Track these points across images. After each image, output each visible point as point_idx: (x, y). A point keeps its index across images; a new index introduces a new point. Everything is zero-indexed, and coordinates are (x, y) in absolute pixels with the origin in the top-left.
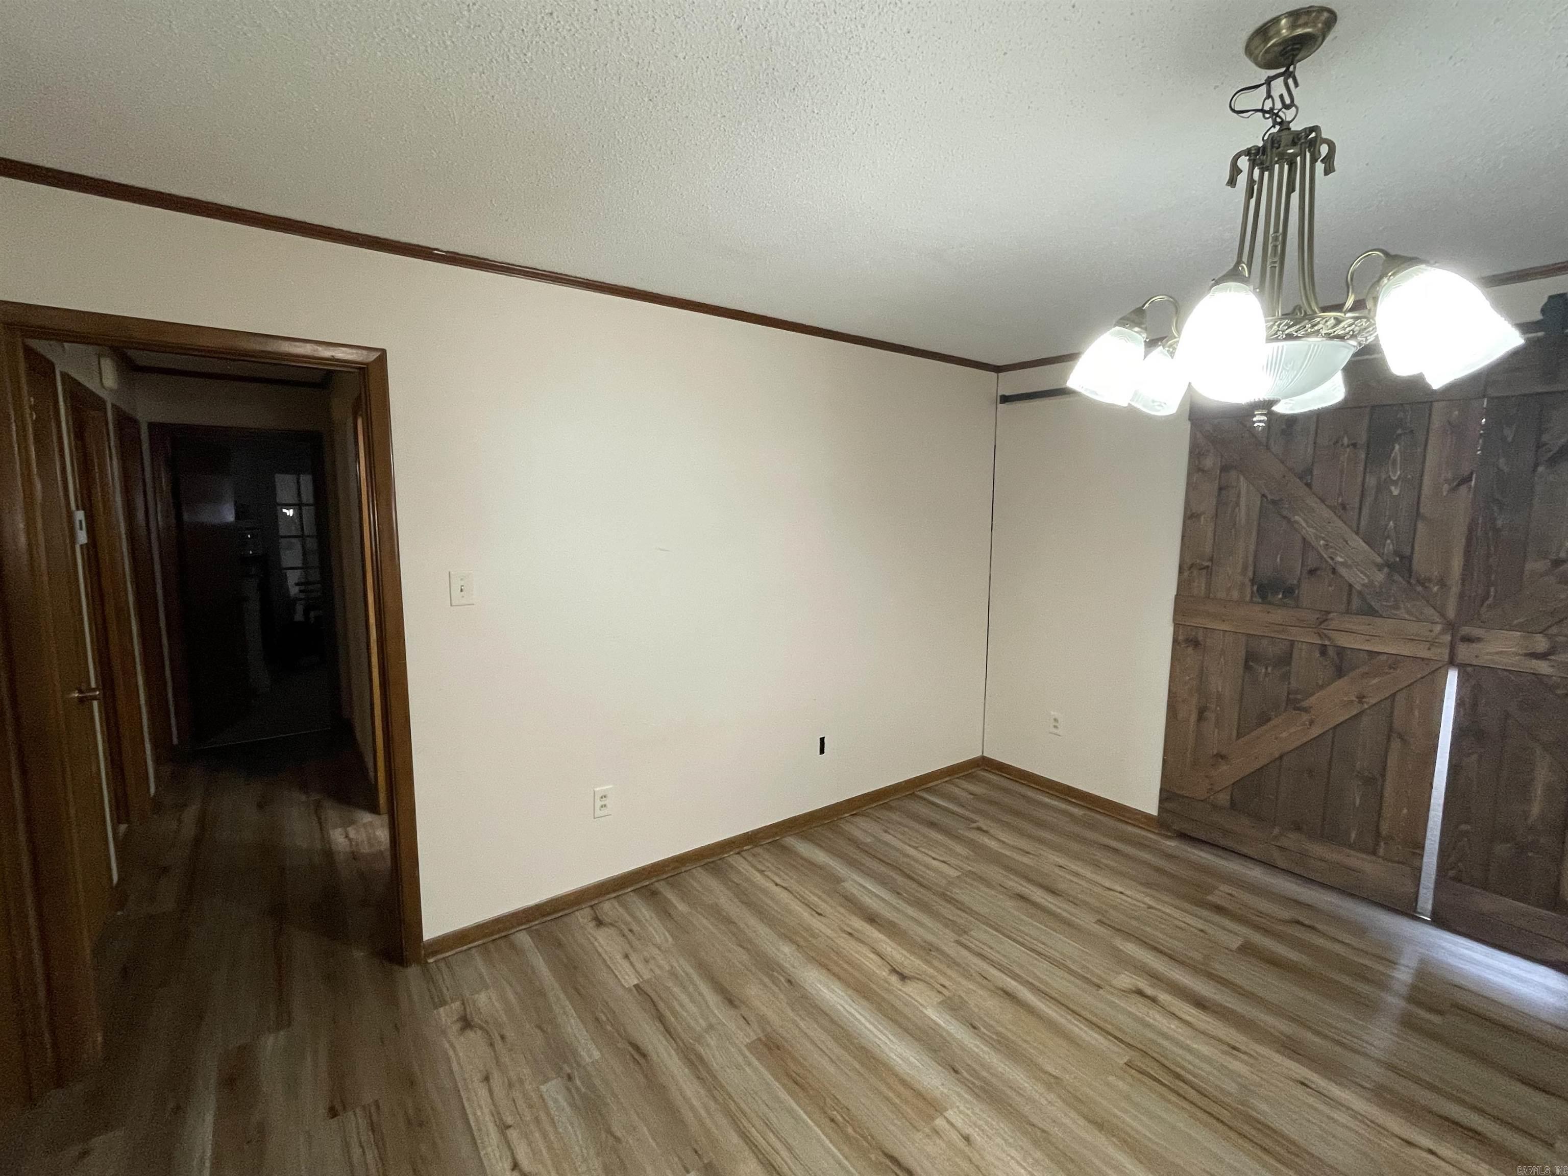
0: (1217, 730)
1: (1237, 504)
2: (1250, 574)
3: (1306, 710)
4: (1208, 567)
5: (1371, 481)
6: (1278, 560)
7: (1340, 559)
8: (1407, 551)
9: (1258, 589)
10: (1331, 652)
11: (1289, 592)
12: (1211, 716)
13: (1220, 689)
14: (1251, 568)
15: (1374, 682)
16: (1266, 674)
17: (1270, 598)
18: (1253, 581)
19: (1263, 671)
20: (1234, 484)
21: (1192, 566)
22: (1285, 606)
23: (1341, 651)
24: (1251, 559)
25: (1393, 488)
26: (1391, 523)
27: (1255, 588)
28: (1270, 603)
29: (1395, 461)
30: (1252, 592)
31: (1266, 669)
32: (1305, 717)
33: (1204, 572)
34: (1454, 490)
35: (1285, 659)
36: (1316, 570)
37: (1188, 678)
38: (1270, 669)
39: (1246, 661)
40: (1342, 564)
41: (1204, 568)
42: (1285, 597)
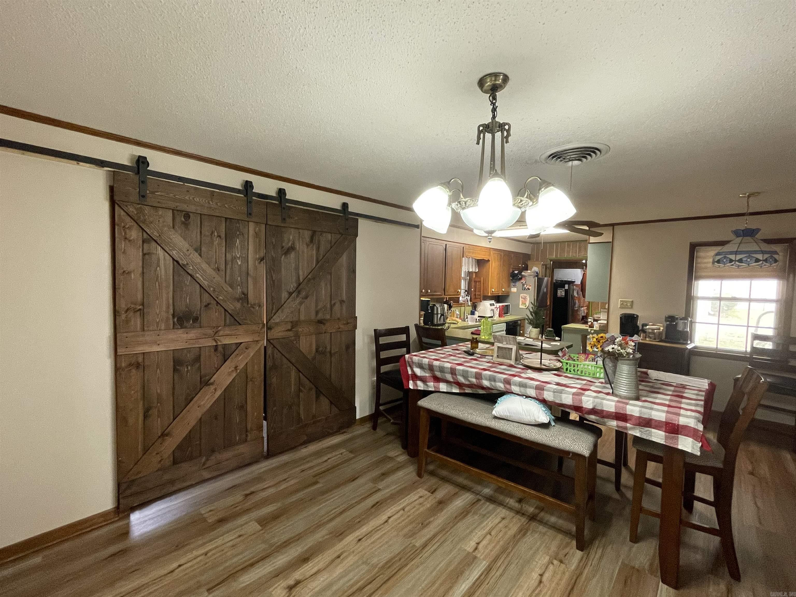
0: (159, 419)
1: (158, 265)
2: (172, 311)
3: (212, 384)
4: (140, 310)
5: (229, 257)
6: (188, 300)
7: (221, 298)
8: (245, 292)
9: (177, 320)
10: (220, 349)
11: (196, 319)
12: (154, 412)
13: (159, 391)
14: (171, 307)
15: (241, 358)
16: (188, 371)
17: (185, 324)
18: (174, 316)
19: (186, 369)
20: (155, 252)
21: (128, 310)
22: (194, 327)
23: (225, 346)
24: (171, 301)
25: (238, 261)
26: (239, 278)
27: (176, 320)
28: (186, 327)
29: (237, 247)
30: (174, 322)
31: (187, 368)
32: (212, 388)
33: (138, 313)
34: (260, 263)
35: (198, 359)
36: (208, 304)
37: (133, 392)
38: (189, 368)
39: (174, 366)
40: (222, 300)
41: (138, 311)
42: (194, 322)
